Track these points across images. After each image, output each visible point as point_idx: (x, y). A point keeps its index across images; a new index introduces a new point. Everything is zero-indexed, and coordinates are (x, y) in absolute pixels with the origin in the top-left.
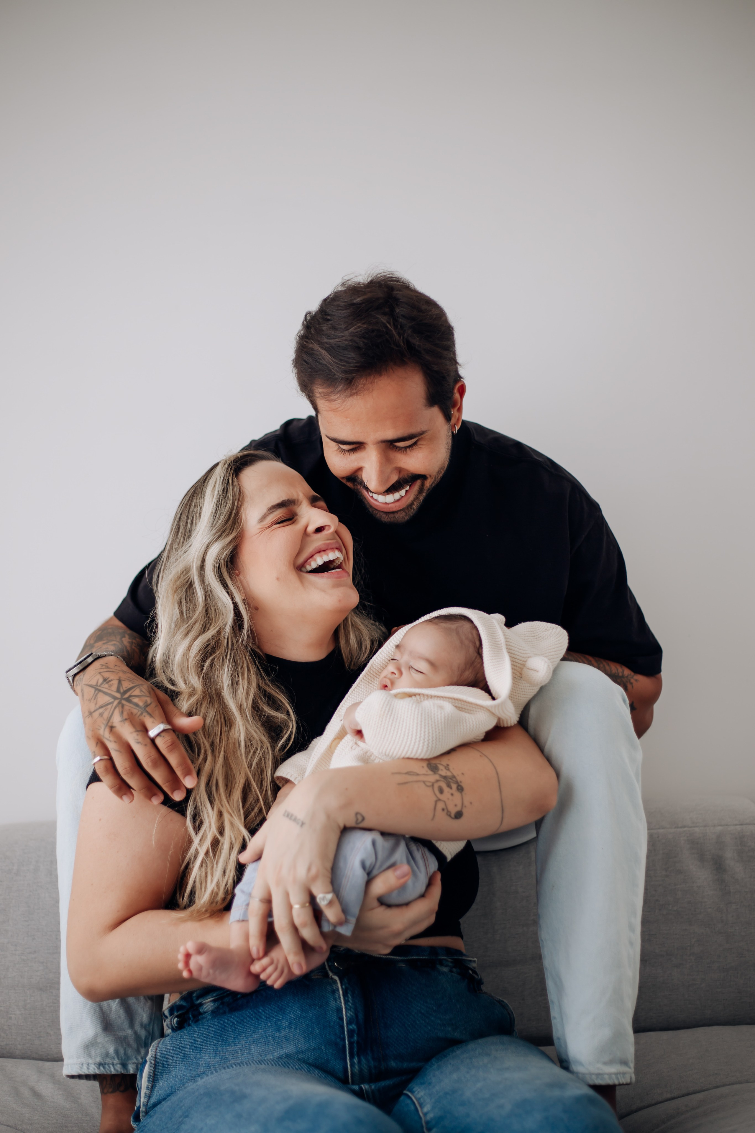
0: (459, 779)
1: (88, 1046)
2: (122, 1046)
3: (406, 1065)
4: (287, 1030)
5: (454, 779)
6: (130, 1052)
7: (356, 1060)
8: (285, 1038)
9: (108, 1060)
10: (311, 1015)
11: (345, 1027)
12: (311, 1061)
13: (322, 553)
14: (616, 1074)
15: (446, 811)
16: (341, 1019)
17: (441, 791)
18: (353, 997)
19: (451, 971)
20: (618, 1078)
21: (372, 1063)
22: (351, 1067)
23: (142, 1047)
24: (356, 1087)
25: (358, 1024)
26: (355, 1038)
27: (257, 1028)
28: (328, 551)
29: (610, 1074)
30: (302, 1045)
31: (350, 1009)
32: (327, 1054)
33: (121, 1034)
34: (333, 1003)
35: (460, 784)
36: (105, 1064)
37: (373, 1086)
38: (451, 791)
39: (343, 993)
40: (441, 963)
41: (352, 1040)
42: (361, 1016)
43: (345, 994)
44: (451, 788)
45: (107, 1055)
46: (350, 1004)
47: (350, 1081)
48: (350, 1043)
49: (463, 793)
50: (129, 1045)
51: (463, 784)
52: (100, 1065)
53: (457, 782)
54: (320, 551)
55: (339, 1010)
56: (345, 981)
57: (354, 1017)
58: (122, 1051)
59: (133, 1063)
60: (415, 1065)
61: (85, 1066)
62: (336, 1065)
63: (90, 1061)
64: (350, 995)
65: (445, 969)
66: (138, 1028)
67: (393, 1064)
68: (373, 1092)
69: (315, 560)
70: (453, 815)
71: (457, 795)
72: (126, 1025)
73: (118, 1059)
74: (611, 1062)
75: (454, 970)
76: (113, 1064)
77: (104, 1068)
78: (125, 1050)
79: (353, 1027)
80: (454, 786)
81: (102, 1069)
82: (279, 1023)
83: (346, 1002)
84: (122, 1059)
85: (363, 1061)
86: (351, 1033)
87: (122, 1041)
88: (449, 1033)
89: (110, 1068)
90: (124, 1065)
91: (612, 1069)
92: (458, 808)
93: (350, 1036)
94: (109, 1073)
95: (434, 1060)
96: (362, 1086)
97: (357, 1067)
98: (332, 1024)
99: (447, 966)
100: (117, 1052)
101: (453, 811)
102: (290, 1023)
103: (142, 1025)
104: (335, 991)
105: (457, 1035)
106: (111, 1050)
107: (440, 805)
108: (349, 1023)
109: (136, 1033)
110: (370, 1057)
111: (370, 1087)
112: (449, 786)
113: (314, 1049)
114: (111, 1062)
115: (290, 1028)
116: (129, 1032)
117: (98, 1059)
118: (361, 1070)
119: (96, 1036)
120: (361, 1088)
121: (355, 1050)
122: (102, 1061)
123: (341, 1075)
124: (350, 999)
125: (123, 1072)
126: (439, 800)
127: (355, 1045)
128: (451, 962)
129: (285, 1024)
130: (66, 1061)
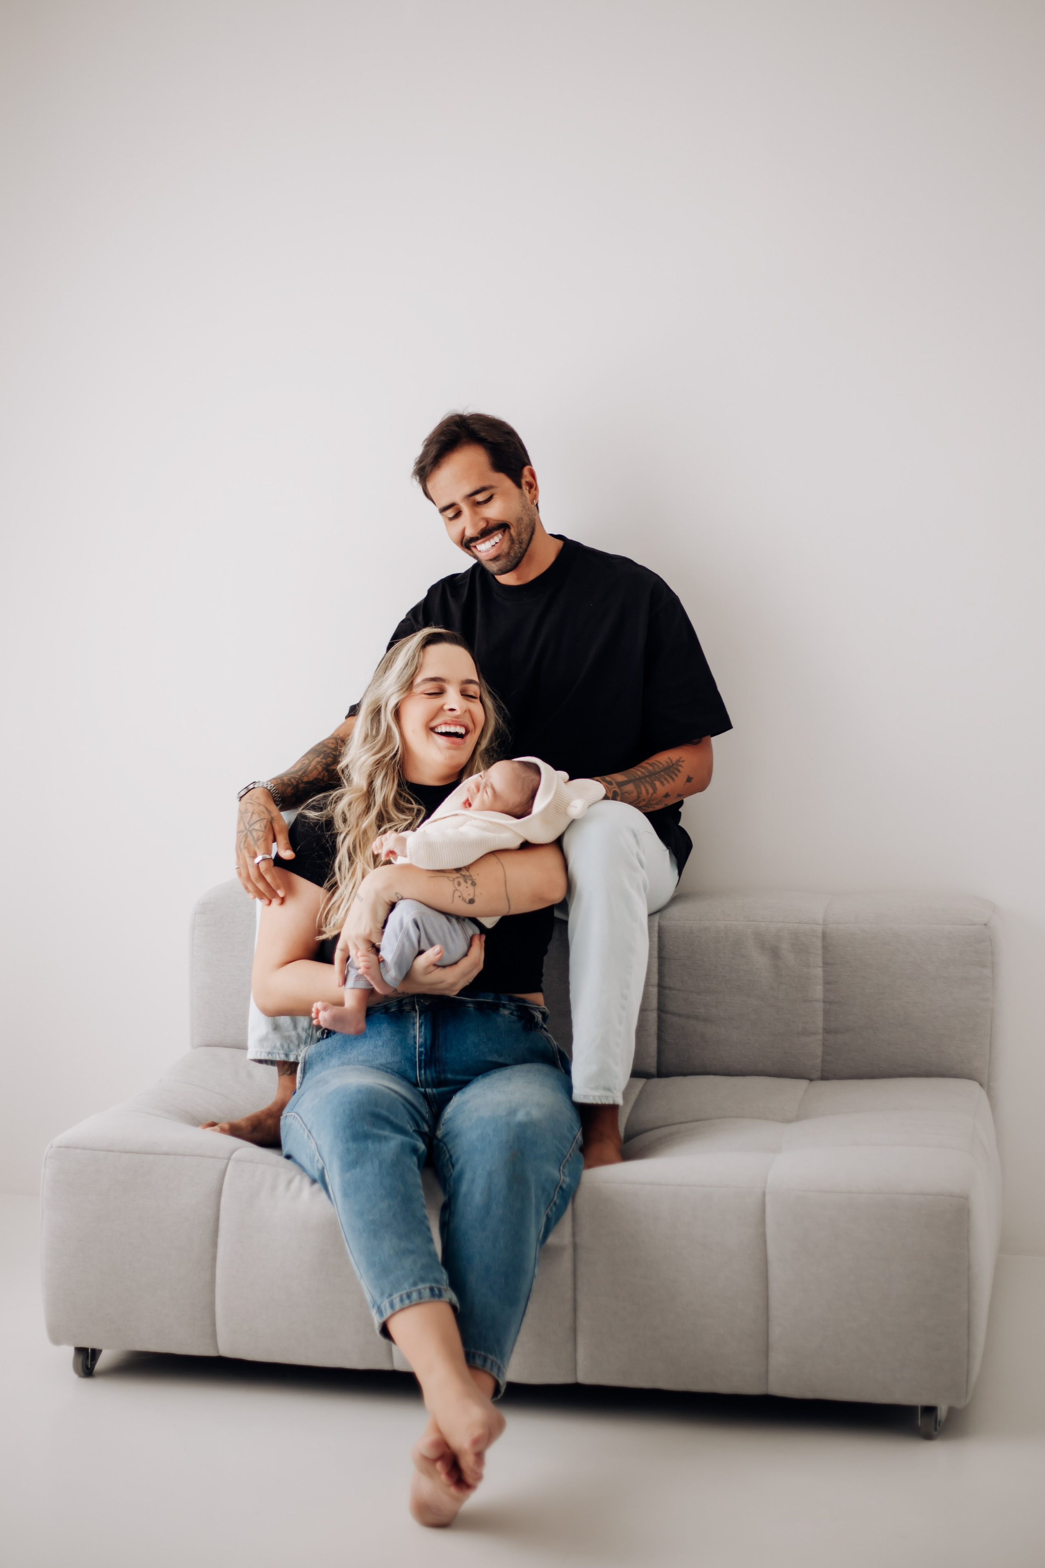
0: (474, 878)
1: (263, 1040)
2: (286, 1042)
3: (459, 1077)
4: (381, 1048)
5: (470, 878)
6: (292, 1046)
7: (423, 1071)
8: (380, 1053)
9: (275, 1051)
10: (397, 1039)
11: (417, 1049)
12: (395, 1069)
13: (448, 725)
14: (599, 1097)
15: (461, 898)
16: (415, 1043)
17: (459, 884)
18: (425, 1029)
19: (511, 1014)
20: (601, 1100)
21: (434, 1074)
22: (419, 1076)
23: (302, 1044)
24: (422, 1090)
25: (426, 1050)
26: (423, 1057)
27: (364, 1044)
28: (451, 726)
29: (594, 1097)
30: (390, 1060)
31: (422, 1037)
32: (405, 1065)
33: (286, 1034)
34: (412, 1032)
35: (475, 881)
36: (273, 1053)
37: (434, 1090)
38: (466, 885)
39: (419, 1025)
40: (504, 1006)
41: (421, 1058)
42: (428, 1042)
43: (420, 1026)
44: (467, 883)
45: (275, 1047)
46: (422, 1034)
47: (420, 1085)
48: (419, 1060)
49: (476, 887)
50: (291, 1042)
51: (476, 881)
52: (269, 1053)
53: (472, 880)
54: (446, 724)
55: (415, 1037)
56: (422, 1017)
57: (424, 1043)
58: (286, 1046)
59: (294, 1054)
60: (466, 1078)
61: (259, 1053)
62: (410, 1073)
63: (263, 1050)
64: (423, 1028)
65: (506, 1012)
66: (300, 1030)
67: (449, 1076)
68: (434, 1094)
69: (441, 728)
70: (467, 901)
71: (471, 888)
72: (291, 1028)
73: (283, 1050)
74: (596, 1088)
75: (515, 1013)
76: (279, 1054)
77: (272, 1055)
78: (288, 1045)
79: (422, 1049)
80: (469, 882)
81: (270, 1056)
82: (377, 1042)
83: (420, 1032)
84: (286, 1051)
85: (428, 1073)
86: (420, 1053)
87: (288, 1039)
88: (495, 1058)
89: (276, 1055)
90: (287, 1055)
91: (597, 1093)
92: (471, 897)
93: (420, 1055)
94: (275, 1059)
95: (480, 1076)
96: (427, 1089)
97: (423, 1076)
98: (410, 1046)
99: (509, 1009)
100: (282, 1046)
101: (467, 899)
102: (383, 1043)
103: (303, 1029)
104: (414, 1024)
105: (501, 1060)
106: (278, 1044)
107: (457, 894)
108: (420, 1047)
109: (298, 1034)
110: (433, 1070)
111: (432, 1091)
112: (466, 881)
113: (397, 1062)
114: (277, 1052)
115: (383, 1046)
116: (293, 1033)
117: (268, 1050)
118: (426, 1079)
119: (267, 1034)
120: (425, 1090)
121: (423, 1065)
122: (271, 1051)
123: (414, 1080)
124: (423, 1030)
125: (285, 1060)
126: (457, 890)
127: (423, 1062)
128: (514, 1006)
129: (380, 1043)
130: (250, 1050)
